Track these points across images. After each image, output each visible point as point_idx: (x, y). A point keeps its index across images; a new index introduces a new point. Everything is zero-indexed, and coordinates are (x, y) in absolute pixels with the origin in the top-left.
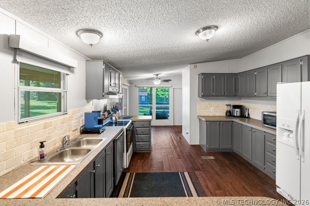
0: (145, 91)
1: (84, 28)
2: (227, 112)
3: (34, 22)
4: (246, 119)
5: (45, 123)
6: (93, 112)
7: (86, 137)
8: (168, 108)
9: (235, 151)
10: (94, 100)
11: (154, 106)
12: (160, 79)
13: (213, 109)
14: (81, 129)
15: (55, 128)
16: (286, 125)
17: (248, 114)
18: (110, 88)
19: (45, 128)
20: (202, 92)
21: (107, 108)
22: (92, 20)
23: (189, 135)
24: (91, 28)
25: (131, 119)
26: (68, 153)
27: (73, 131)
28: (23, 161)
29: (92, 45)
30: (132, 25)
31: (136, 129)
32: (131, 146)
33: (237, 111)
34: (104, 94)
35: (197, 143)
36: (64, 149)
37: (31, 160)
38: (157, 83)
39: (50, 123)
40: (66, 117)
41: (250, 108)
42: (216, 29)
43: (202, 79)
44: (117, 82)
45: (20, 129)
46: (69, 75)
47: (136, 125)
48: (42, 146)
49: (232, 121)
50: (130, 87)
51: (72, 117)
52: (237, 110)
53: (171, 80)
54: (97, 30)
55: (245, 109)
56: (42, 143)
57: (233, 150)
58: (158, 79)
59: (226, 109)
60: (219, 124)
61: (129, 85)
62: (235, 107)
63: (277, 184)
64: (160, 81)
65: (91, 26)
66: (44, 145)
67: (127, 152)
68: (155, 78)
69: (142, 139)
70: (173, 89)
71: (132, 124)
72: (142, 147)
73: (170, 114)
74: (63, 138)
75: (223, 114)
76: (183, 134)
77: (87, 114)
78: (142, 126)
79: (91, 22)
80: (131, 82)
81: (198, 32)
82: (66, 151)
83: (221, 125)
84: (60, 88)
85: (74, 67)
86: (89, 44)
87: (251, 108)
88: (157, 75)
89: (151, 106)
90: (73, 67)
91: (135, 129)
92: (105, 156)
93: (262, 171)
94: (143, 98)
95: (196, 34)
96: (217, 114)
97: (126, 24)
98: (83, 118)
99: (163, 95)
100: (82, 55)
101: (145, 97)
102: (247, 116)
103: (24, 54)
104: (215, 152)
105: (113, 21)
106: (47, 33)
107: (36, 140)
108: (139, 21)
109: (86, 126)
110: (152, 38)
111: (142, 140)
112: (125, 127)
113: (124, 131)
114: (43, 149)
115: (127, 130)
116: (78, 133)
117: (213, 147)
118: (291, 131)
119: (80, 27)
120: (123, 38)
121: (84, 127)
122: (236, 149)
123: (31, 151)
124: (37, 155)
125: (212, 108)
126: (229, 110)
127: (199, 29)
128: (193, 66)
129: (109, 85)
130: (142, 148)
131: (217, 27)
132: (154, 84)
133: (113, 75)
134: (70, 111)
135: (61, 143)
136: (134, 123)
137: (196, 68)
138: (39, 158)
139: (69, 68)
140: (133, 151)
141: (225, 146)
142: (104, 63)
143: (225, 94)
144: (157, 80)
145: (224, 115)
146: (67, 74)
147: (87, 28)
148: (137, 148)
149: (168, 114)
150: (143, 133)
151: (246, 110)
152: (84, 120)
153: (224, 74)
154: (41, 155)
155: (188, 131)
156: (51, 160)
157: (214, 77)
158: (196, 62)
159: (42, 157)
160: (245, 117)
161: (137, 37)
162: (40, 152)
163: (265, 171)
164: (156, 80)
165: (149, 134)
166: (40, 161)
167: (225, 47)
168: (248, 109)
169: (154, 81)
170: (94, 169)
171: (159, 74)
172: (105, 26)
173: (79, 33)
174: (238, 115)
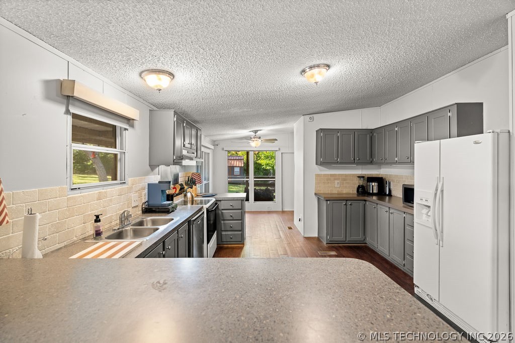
0: (240, 158)
1: (151, 69)
2: (359, 187)
3: (89, 63)
4: (386, 198)
5: (100, 192)
6: (160, 182)
7: (151, 216)
8: (273, 185)
9: (369, 245)
10: (160, 166)
11: (252, 180)
12: (260, 137)
13: (338, 183)
14: (144, 206)
15: (111, 200)
16: (424, 200)
17: (390, 191)
18: (183, 150)
19: (99, 199)
20: (321, 157)
21: (180, 181)
22: (162, 59)
23: (302, 222)
24: (160, 69)
25: (215, 197)
26: (129, 234)
27: (133, 208)
28: (76, 237)
29: (160, 90)
30: (213, 64)
31: (222, 212)
32: (215, 236)
33: (373, 186)
34: (175, 158)
35: (315, 234)
36: (123, 228)
37: (84, 237)
38: (255, 145)
39: (105, 192)
40: (123, 187)
41: (392, 180)
42: (328, 68)
43: (321, 137)
44: (193, 142)
45: (72, 197)
46: (127, 129)
47: (222, 206)
48: (97, 220)
49: (365, 201)
50: (214, 151)
51: (131, 188)
52: (373, 184)
53: (276, 140)
54: (167, 70)
55: (385, 182)
56: (97, 217)
57: (366, 243)
58: (257, 137)
59: (358, 183)
60: (346, 204)
61: (212, 147)
62: (371, 179)
63: (415, 282)
64: (260, 140)
65: (160, 66)
66: (100, 220)
67: (208, 242)
68: (252, 137)
69: (231, 227)
70: (282, 153)
71: (216, 203)
72: (231, 238)
73: (278, 194)
74: (122, 214)
75: (353, 191)
76: (295, 223)
77: (150, 186)
78: (231, 208)
79: (160, 61)
80: (216, 143)
81: (304, 71)
82: (126, 230)
83: (348, 206)
84: (116, 148)
85: (135, 118)
86: (156, 88)
87: (393, 182)
88: (256, 132)
89: (247, 181)
90: (133, 120)
91: (220, 212)
92: (178, 239)
93: (402, 269)
94: (237, 170)
95: (301, 74)
96: (345, 191)
97: (206, 64)
98: (146, 191)
99: (267, 164)
100: (144, 102)
101: (239, 168)
102: (387, 193)
103: (77, 103)
104: (340, 246)
105: (189, 60)
106: (102, 74)
107: (90, 212)
108: (222, 60)
109: (150, 203)
110: (241, 80)
111: (231, 229)
112: (206, 206)
113: (203, 213)
114: (98, 224)
115: (207, 210)
116: (139, 211)
117: (336, 238)
118: (429, 207)
119: (144, 67)
120: (202, 80)
121: (147, 204)
122: (370, 242)
123: (84, 226)
124: (92, 232)
125: (336, 182)
126: (361, 184)
127: (304, 67)
128: (307, 117)
129: (183, 145)
130: (232, 240)
131: (328, 66)
132: (251, 147)
133: (187, 132)
134: (129, 180)
135: (118, 221)
136: (218, 203)
137: (313, 120)
138: (95, 235)
139: (129, 121)
140: (217, 244)
141: (355, 237)
142: (175, 113)
143: (354, 159)
144: (256, 139)
145: (355, 192)
146: (126, 129)
147: (155, 68)
148: (224, 240)
149: (274, 194)
150: (233, 218)
151: (386, 184)
152: (147, 195)
153: (354, 131)
154: (96, 231)
155: (301, 216)
156: (109, 238)
157: (339, 134)
158: (311, 111)
159: (98, 234)
160: (385, 195)
161: (221, 79)
162: (96, 227)
163: (405, 268)
164: (253, 139)
165: (242, 219)
166: (95, 239)
167: (350, 91)
168: (389, 183)
169: (250, 141)
170: (164, 250)
171: (258, 131)
172: (178, 66)
173: (143, 74)
174: (375, 191)
